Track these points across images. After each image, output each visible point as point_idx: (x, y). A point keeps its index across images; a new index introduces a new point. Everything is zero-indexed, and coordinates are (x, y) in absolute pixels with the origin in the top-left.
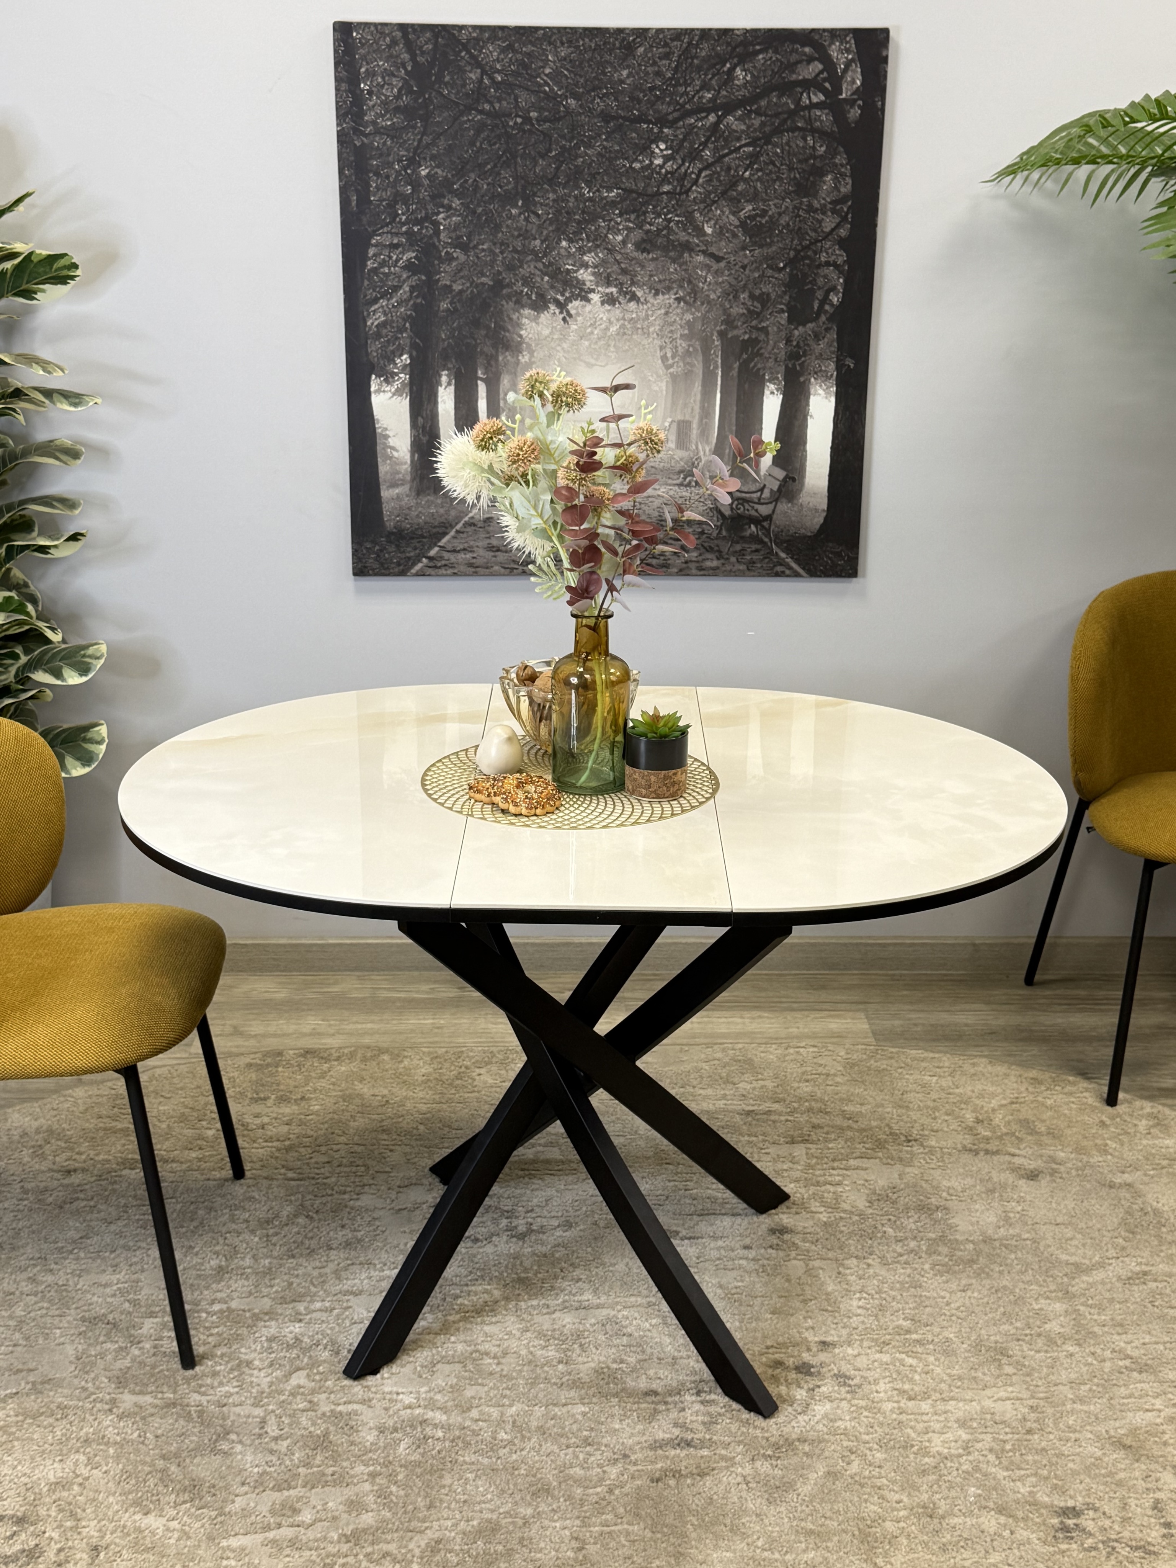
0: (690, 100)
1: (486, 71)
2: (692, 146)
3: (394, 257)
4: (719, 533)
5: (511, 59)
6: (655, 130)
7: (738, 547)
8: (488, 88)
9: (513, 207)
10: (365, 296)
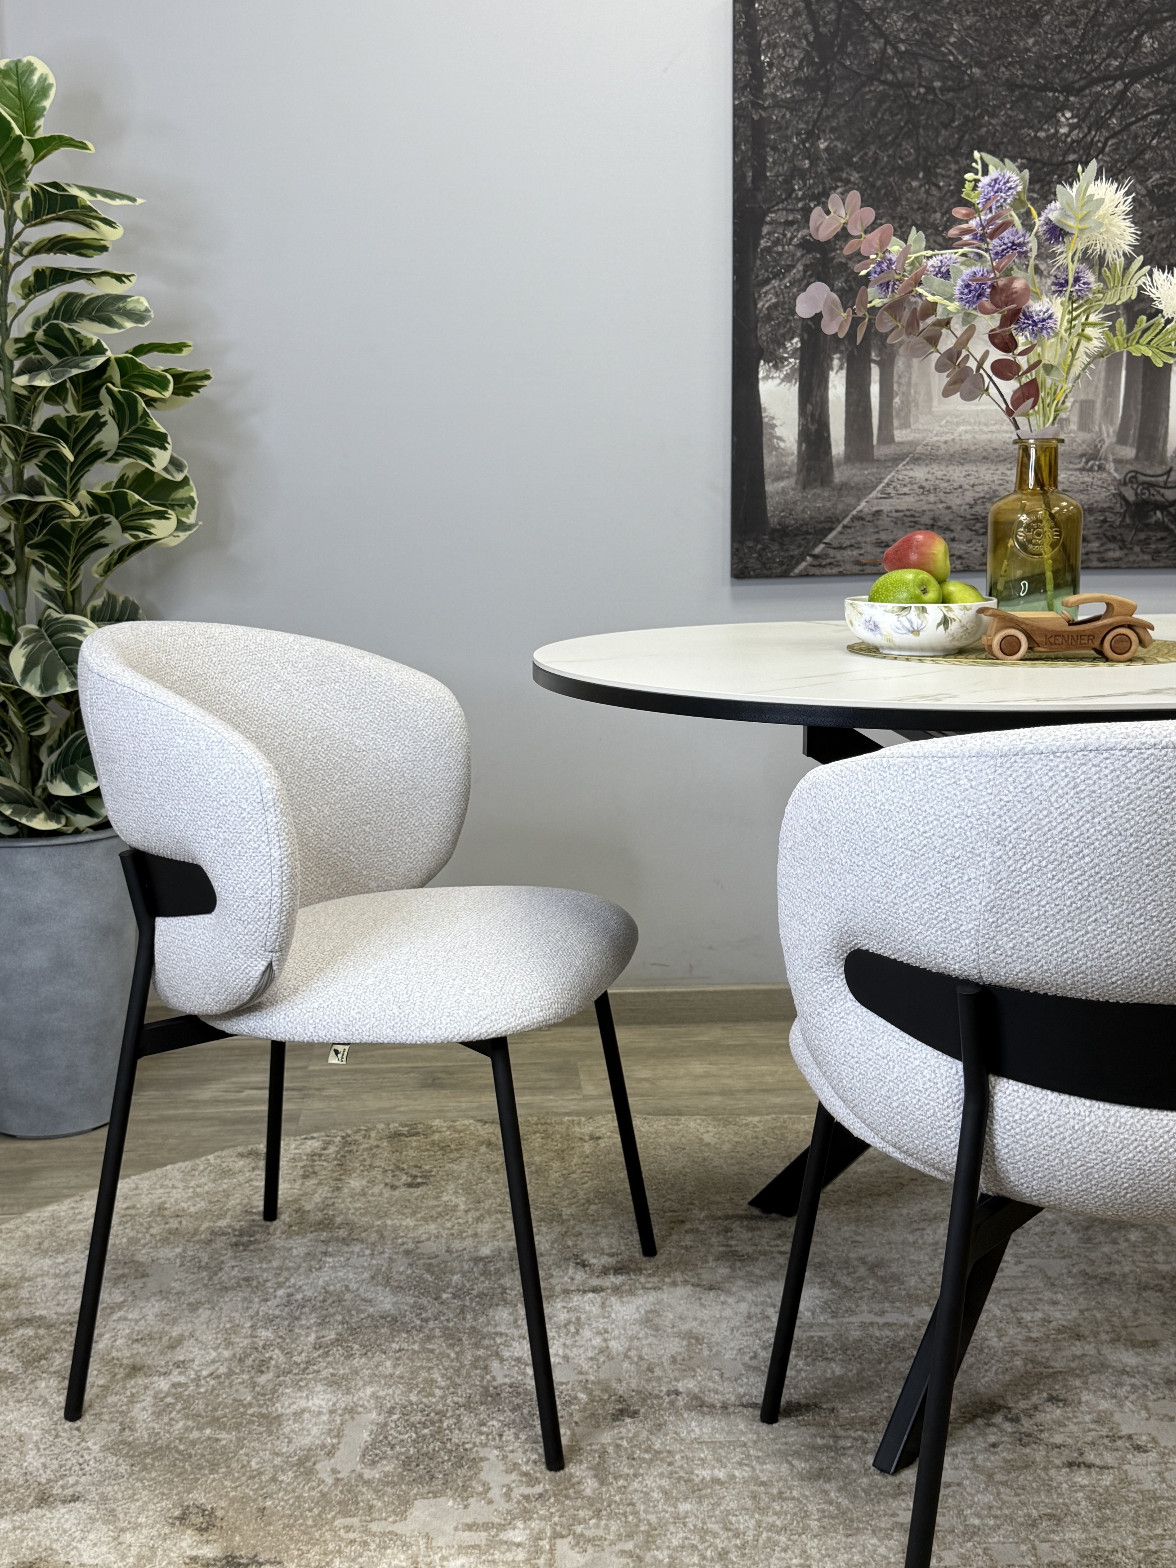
0: (1097, 68)
1: (889, 40)
2: (1098, 114)
3: (789, 235)
4: (1123, 521)
5: (915, 28)
6: (1061, 98)
7: (1142, 536)
8: (890, 58)
9: (913, 179)
10: (757, 277)
